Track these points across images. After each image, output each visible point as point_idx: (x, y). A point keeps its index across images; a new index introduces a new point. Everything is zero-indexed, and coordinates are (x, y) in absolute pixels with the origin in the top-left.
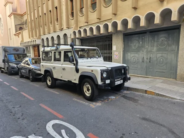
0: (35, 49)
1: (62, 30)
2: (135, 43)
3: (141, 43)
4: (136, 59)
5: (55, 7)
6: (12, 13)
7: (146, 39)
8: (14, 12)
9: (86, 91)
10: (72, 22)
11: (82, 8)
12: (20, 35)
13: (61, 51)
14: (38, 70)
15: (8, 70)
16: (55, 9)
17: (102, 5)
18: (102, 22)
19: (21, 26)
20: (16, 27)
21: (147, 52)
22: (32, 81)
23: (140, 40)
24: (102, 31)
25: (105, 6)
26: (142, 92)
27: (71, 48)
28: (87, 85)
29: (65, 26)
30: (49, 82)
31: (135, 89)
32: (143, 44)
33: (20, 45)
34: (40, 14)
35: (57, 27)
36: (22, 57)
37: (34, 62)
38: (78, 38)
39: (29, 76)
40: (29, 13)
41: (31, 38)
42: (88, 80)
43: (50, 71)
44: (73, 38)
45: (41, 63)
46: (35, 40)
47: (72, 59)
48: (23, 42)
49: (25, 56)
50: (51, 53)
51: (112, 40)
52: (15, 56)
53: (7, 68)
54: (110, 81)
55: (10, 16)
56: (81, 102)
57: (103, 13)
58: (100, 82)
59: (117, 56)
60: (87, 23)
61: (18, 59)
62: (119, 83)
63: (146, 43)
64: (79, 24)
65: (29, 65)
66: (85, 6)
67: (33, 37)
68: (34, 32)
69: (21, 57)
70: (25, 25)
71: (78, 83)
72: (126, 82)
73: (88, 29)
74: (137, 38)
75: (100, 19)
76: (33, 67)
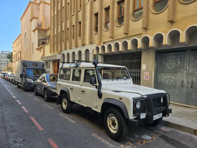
0: (55, 64)
1: (84, 45)
2: (171, 63)
3: (179, 62)
4: (173, 82)
5: (79, 22)
6: (36, 28)
7: (186, 58)
8: (38, 28)
9: (111, 125)
10: (96, 37)
11: (107, 23)
12: (42, 50)
13: (82, 69)
14: (54, 89)
15: (24, 86)
16: (78, 24)
17: (130, 18)
18: (130, 37)
19: (44, 41)
20: (39, 42)
21: (188, 74)
22: (46, 101)
23: (178, 59)
24: (130, 47)
25: (134, 20)
26: (189, 132)
27: (94, 66)
28: (112, 117)
29: (87, 41)
30: (64, 104)
31: (178, 125)
32: (182, 64)
33: (40, 59)
34: (63, 29)
35: (80, 42)
36: (41, 72)
37: (52, 79)
38: (101, 54)
39: (44, 95)
40: (52, 28)
41: (53, 53)
42: (115, 110)
43: (67, 92)
44: (96, 54)
45: (57, 81)
46: (56, 55)
47: (94, 80)
48: (44, 57)
49: (44, 71)
50: (70, 70)
51: (141, 58)
52: (34, 71)
53: (24, 83)
54: (146, 116)
55: (34, 31)
56: (103, 141)
57: (131, 28)
58: (131, 117)
59: (147, 77)
60: (113, 38)
61: (36, 75)
62: (158, 118)
63: (186, 64)
64: (102, 39)
65: (45, 82)
66: (110, 20)
67: (54, 51)
68: (55, 47)
69: (39, 72)
70: (48, 40)
71: (100, 112)
72: (167, 116)
73: (113, 45)
74: (174, 57)
75: (127, 34)
76: (49, 85)
